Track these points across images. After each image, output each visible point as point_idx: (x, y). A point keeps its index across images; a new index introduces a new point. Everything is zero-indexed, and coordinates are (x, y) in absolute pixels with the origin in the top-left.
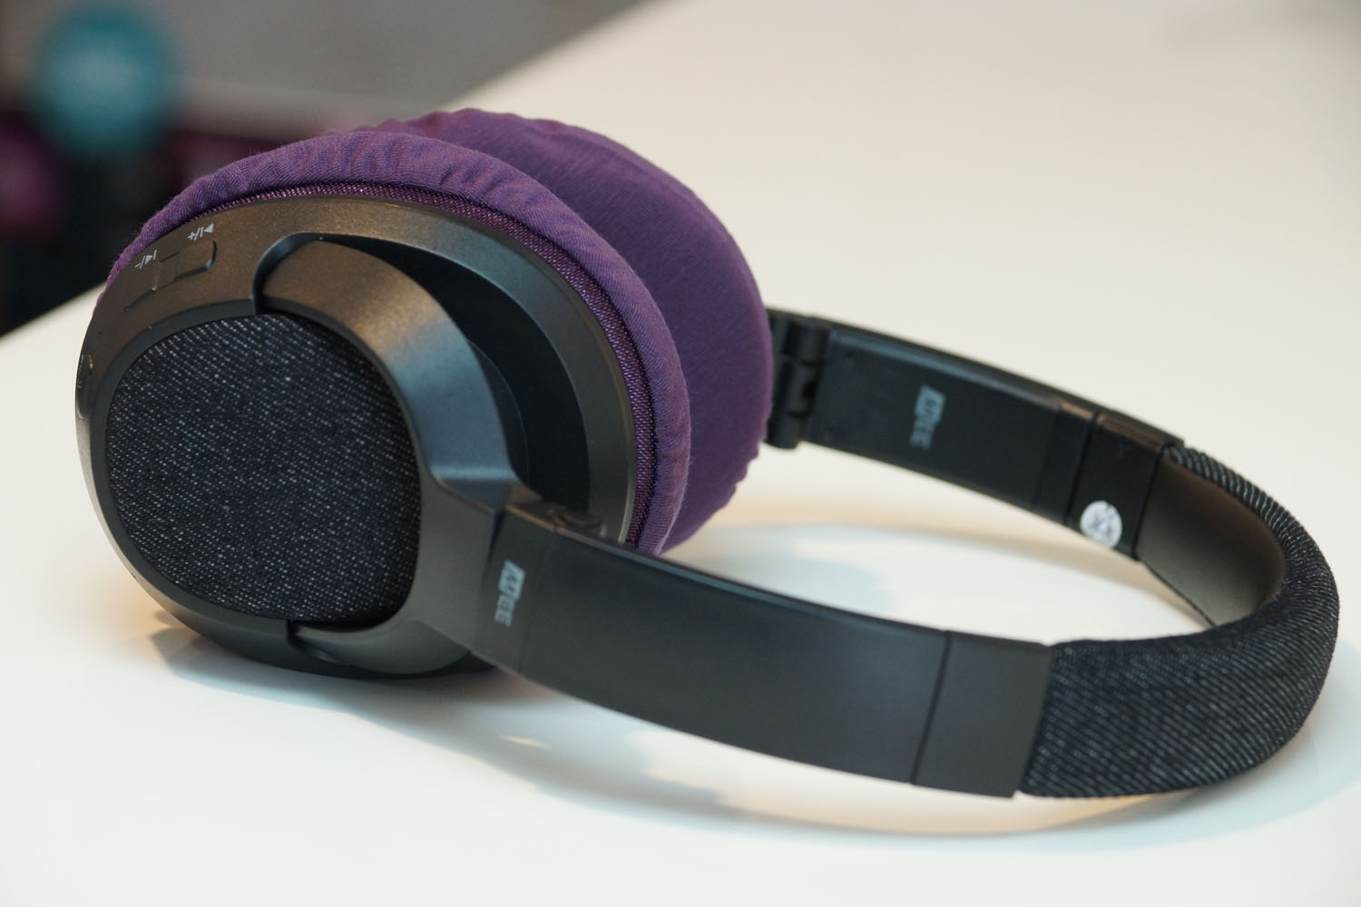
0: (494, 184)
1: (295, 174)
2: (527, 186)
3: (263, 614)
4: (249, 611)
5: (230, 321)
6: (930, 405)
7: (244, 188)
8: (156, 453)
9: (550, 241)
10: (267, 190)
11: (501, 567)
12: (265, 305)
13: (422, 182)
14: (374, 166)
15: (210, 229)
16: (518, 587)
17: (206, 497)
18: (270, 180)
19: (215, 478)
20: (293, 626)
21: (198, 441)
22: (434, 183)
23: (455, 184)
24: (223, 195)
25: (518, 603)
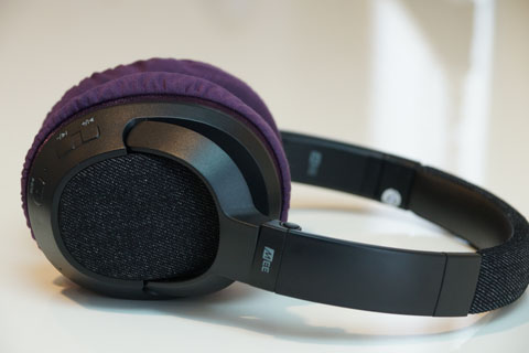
0: (207, 91)
1: (118, 93)
2: (220, 89)
3: (134, 279)
4: (128, 279)
5: (115, 158)
6: (315, 158)
7: (97, 101)
8: (85, 217)
9: (236, 112)
10: (108, 101)
11: (263, 249)
12: (130, 150)
13: (178, 92)
14: (155, 87)
15: (92, 120)
16: (272, 257)
17: (109, 233)
18: (109, 97)
19: (113, 225)
20: (145, 282)
21: (105, 210)
22: (183, 91)
23: (192, 92)
24: (87, 105)
25: (272, 264)
